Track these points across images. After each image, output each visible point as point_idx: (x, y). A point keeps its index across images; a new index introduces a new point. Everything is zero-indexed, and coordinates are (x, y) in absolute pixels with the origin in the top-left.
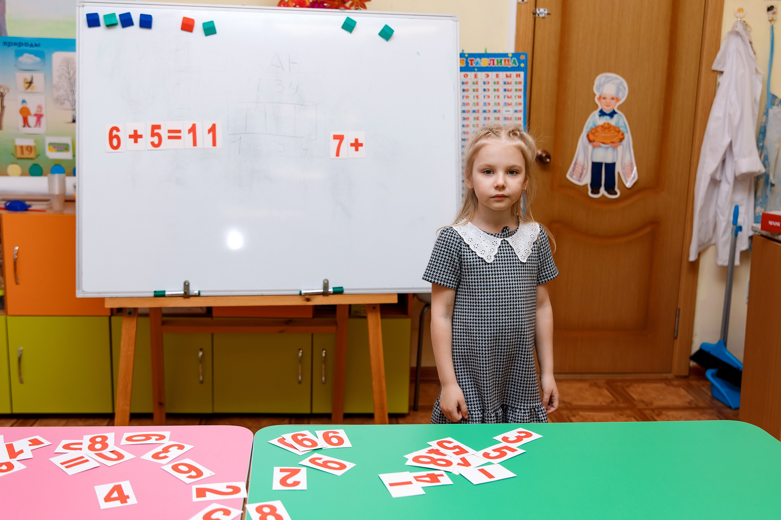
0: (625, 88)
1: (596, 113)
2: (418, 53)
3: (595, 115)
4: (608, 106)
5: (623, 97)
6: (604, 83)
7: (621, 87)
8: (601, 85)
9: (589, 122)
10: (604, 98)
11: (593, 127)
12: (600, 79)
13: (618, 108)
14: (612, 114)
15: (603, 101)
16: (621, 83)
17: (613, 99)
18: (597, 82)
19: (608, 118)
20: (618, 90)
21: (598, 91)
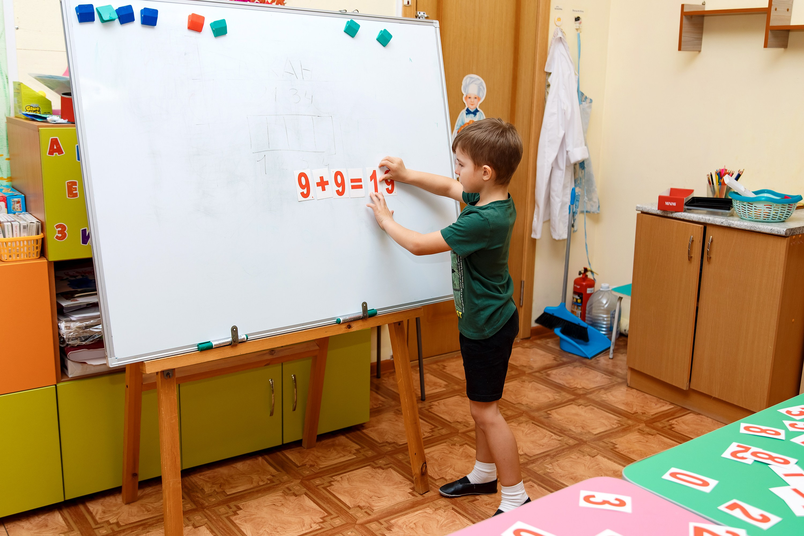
0: (484, 88)
1: (464, 111)
2: (410, 60)
3: (463, 113)
4: (472, 105)
5: (483, 96)
6: (469, 84)
7: (481, 87)
8: (467, 86)
9: (459, 120)
10: (470, 98)
11: (462, 125)
12: (466, 80)
13: (479, 107)
14: (475, 112)
15: (469, 100)
16: (481, 83)
17: (476, 98)
18: (464, 83)
19: (472, 115)
20: (479, 90)
21: (465, 92)
